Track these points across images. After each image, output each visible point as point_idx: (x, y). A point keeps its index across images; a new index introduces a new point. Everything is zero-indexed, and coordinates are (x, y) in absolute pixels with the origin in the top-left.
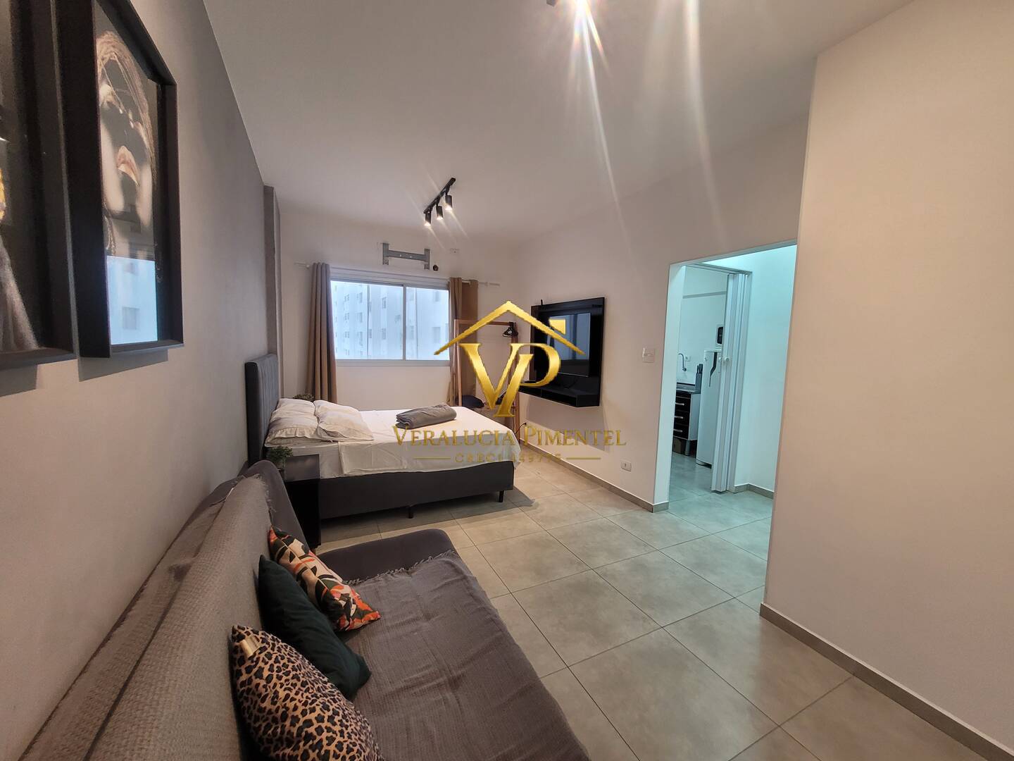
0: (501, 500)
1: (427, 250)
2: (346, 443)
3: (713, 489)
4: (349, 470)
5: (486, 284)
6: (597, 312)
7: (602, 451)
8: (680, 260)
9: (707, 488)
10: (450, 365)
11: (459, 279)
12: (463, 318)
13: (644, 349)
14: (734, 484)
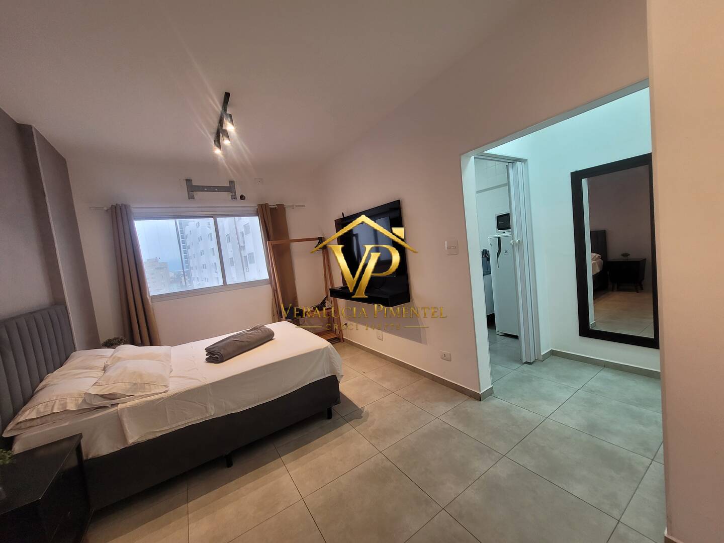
0: (329, 416)
1: (232, 182)
2: (130, 404)
3: (524, 362)
4: (134, 436)
5: (292, 207)
6: (394, 214)
7: (420, 344)
8: (466, 151)
9: (519, 361)
10: (271, 283)
11: (266, 205)
12: (275, 239)
13: (446, 242)
14: (540, 354)
